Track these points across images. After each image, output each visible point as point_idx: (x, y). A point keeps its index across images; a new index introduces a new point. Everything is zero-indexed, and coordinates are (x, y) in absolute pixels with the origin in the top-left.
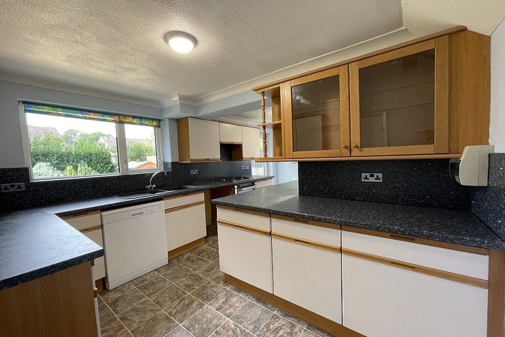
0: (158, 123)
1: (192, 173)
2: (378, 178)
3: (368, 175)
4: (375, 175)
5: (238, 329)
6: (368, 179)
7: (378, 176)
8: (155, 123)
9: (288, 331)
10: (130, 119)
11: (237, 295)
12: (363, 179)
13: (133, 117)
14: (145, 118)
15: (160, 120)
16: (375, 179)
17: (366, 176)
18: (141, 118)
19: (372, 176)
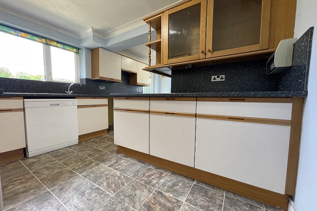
0: (77, 50)
1: (101, 88)
2: (222, 78)
3: (216, 77)
4: (220, 76)
5: (122, 176)
6: (216, 79)
7: (222, 77)
8: (75, 50)
9: (158, 176)
10: (55, 44)
11: (125, 159)
12: (212, 79)
13: (58, 42)
14: (67, 45)
15: (78, 49)
16: (220, 79)
17: (215, 78)
18: (64, 44)
19: (218, 77)
